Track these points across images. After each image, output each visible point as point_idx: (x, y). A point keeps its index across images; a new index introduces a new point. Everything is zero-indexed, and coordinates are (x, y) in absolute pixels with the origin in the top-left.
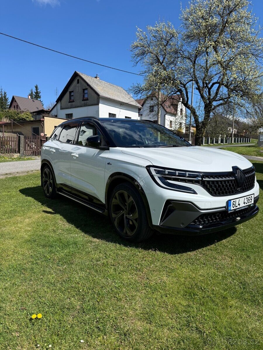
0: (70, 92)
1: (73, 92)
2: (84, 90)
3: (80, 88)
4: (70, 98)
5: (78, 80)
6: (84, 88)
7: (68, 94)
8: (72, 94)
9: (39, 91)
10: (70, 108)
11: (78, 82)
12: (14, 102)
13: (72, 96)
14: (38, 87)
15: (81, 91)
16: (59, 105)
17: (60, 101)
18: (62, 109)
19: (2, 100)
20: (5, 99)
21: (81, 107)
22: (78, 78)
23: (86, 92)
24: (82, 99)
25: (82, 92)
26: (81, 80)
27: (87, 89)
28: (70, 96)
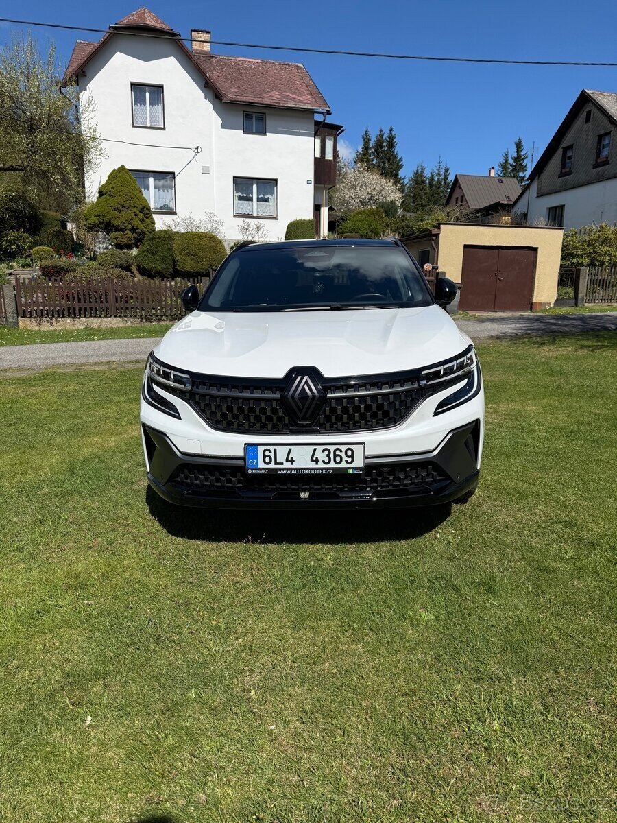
0: (566, 150)
1: (571, 147)
2: (601, 138)
3: (591, 133)
4: (563, 166)
5: (589, 114)
6: (602, 132)
7: (558, 155)
8: (569, 154)
9: (522, 153)
10: (560, 191)
11: (588, 120)
12: (457, 188)
13: (570, 158)
14: (523, 143)
15: (592, 140)
16: (534, 189)
17: (539, 176)
18: (540, 195)
19: (439, 188)
20: (445, 183)
21: (588, 183)
22: (589, 107)
23: (606, 141)
24: (592, 162)
25: (596, 145)
26: (595, 113)
27: (609, 133)
28: (565, 158)
